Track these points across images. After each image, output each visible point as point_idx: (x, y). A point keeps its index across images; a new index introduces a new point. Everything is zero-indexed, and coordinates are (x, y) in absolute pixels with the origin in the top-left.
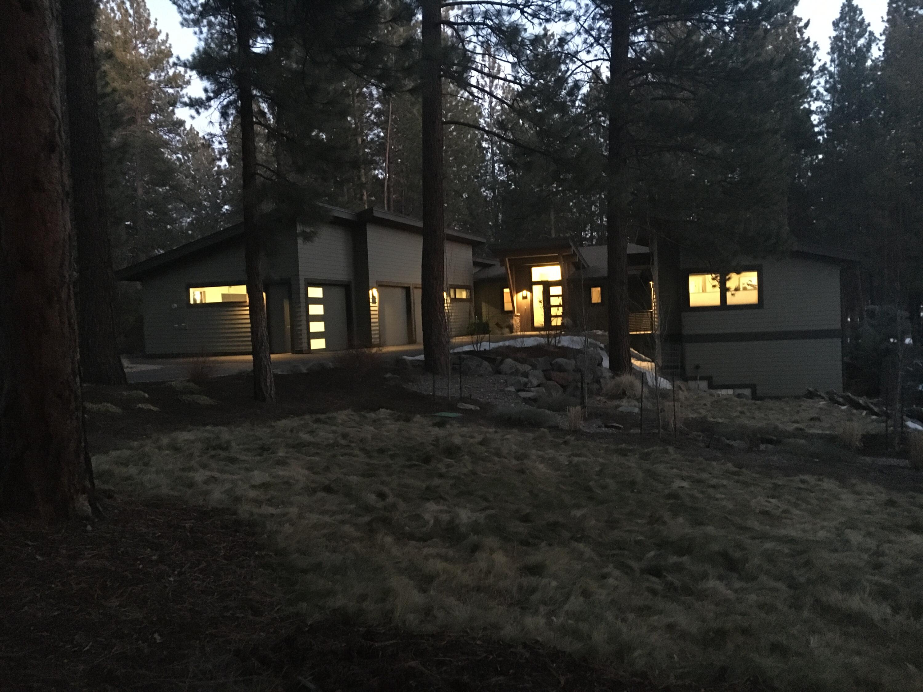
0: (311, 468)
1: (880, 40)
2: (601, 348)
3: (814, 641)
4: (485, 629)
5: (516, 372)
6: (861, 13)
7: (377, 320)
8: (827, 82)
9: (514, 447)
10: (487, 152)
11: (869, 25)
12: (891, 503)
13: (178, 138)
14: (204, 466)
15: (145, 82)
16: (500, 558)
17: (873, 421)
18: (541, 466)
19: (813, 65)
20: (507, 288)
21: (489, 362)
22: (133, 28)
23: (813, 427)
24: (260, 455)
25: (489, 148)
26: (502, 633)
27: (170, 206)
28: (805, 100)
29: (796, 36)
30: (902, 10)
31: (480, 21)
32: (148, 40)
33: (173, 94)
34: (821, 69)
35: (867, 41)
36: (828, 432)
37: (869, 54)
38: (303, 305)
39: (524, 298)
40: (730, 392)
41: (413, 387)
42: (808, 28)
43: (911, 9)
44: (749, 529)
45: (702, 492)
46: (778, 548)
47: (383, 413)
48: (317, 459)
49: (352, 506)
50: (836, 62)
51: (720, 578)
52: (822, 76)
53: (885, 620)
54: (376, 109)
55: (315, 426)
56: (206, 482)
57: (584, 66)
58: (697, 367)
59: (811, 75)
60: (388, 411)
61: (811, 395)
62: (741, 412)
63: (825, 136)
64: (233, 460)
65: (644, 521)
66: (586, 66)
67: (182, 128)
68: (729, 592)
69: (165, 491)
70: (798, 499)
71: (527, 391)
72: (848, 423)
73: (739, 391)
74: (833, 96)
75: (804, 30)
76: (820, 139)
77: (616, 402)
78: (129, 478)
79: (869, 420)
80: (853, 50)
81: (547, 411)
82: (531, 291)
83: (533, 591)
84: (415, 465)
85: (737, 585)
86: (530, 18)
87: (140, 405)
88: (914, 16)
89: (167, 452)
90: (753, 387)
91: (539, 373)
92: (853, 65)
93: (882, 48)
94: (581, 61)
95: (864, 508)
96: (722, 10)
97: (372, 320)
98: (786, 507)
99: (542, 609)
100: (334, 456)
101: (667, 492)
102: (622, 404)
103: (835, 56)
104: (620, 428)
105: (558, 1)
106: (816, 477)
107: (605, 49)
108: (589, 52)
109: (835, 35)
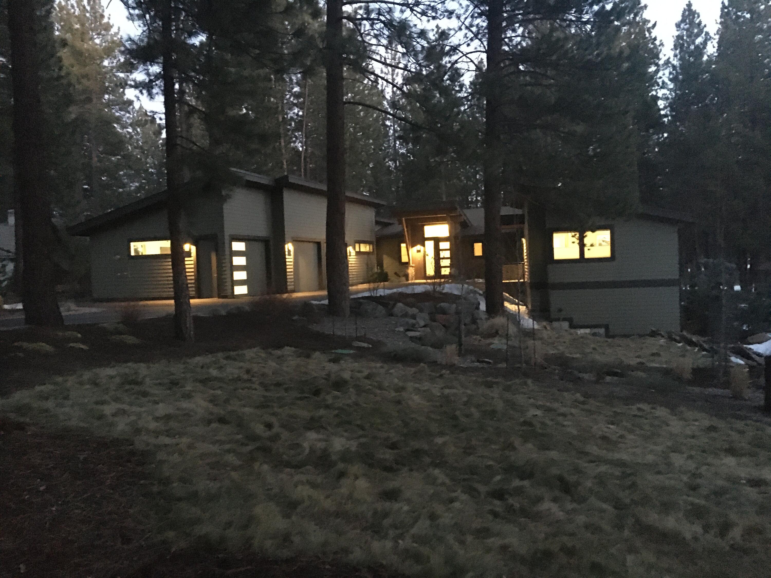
0: (213, 400)
1: (714, 39)
2: (480, 295)
3: (630, 559)
4: (336, 553)
5: (406, 315)
6: (699, 16)
7: (292, 270)
8: (670, 73)
9: (396, 381)
10: (390, 129)
11: (705, 26)
12: (712, 428)
13: (128, 115)
14: (117, 400)
15: (100, 68)
16: (362, 483)
17: (703, 356)
18: (416, 398)
19: (659, 59)
20: (404, 243)
21: (383, 306)
22: (90, 22)
23: (652, 361)
24: (170, 389)
25: (391, 126)
26: (351, 557)
27: (121, 173)
28: (653, 88)
29: (645, 35)
30: (732, 14)
31: (375, 17)
32: (103, 32)
33: (123, 78)
34: (666, 62)
35: (703, 40)
36: (665, 366)
37: (705, 50)
38: (227, 257)
39: (419, 251)
40: (588, 331)
41: (316, 328)
42: (655, 28)
43: (739, 14)
44: (587, 454)
45: (552, 420)
46: (610, 471)
47: (287, 350)
48: (219, 392)
49: (240, 436)
50: (679, 57)
51: (555, 500)
52: (666, 68)
53: (696, 539)
54: (295, 92)
55: (225, 362)
56: (114, 415)
57: (464, 57)
58: (560, 310)
59: (658, 68)
60: (293, 349)
61: (653, 334)
62: (594, 349)
63: (670, 118)
64: (145, 394)
65: (497, 447)
66: (466, 57)
67: (131, 107)
68: (561, 513)
69: (73, 423)
70: (633, 425)
71: (415, 331)
72: (681, 359)
73: (596, 330)
74: (675, 85)
75: (652, 30)
76: (665, 121)
77: (488, 341)
78: (47, 411)
79: (699, 356)
80: (692, 47)
81: (430, 348)
82: (424, 245)
83: (386, 515)
84: (306, 397)
85: (570, 506)
86: (419, 15)
87: (71, 345)
88: (742, 19)
89: (88, 386)
90: (607, 327)
91: (425, 315)
92: (692, 59)
93: (716, 45)
94: (462, 52)
95: (689, 433)
96: (580, 11)
97: (288, 270)
98: (623, 432)
99: (391, 533)
100: (235, 389)
101: (522, 420)
102: (495, 342)
103: (678, 51)
104: (489, 363)
105: (443, 3)
106: (651, 406)
107: (482, 43)
108: (468, 45)
109: (677, 35)
